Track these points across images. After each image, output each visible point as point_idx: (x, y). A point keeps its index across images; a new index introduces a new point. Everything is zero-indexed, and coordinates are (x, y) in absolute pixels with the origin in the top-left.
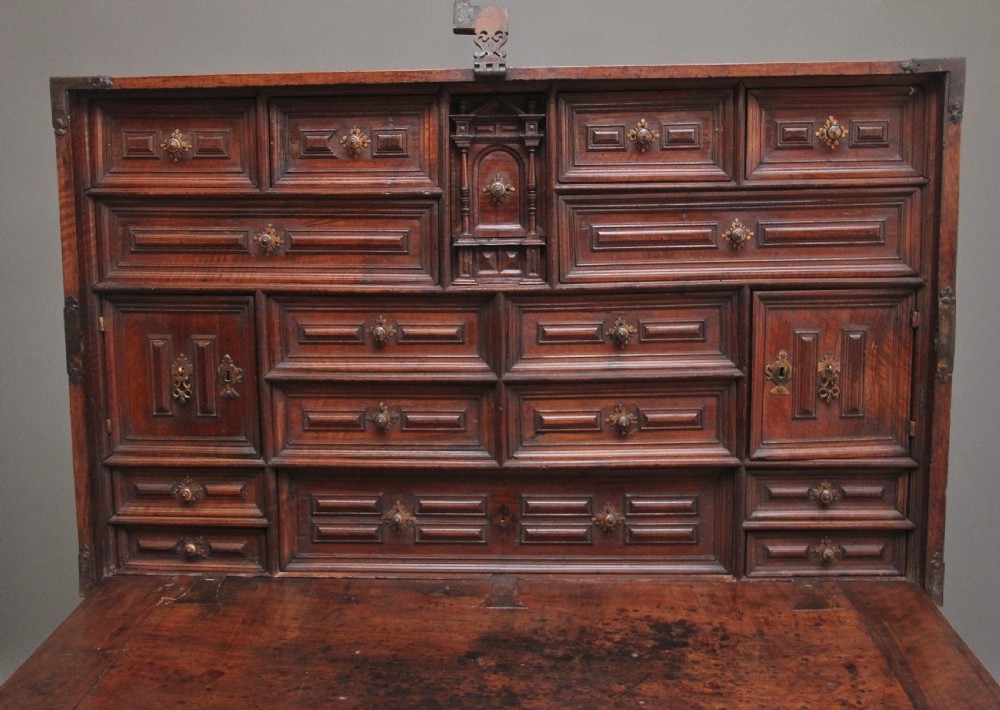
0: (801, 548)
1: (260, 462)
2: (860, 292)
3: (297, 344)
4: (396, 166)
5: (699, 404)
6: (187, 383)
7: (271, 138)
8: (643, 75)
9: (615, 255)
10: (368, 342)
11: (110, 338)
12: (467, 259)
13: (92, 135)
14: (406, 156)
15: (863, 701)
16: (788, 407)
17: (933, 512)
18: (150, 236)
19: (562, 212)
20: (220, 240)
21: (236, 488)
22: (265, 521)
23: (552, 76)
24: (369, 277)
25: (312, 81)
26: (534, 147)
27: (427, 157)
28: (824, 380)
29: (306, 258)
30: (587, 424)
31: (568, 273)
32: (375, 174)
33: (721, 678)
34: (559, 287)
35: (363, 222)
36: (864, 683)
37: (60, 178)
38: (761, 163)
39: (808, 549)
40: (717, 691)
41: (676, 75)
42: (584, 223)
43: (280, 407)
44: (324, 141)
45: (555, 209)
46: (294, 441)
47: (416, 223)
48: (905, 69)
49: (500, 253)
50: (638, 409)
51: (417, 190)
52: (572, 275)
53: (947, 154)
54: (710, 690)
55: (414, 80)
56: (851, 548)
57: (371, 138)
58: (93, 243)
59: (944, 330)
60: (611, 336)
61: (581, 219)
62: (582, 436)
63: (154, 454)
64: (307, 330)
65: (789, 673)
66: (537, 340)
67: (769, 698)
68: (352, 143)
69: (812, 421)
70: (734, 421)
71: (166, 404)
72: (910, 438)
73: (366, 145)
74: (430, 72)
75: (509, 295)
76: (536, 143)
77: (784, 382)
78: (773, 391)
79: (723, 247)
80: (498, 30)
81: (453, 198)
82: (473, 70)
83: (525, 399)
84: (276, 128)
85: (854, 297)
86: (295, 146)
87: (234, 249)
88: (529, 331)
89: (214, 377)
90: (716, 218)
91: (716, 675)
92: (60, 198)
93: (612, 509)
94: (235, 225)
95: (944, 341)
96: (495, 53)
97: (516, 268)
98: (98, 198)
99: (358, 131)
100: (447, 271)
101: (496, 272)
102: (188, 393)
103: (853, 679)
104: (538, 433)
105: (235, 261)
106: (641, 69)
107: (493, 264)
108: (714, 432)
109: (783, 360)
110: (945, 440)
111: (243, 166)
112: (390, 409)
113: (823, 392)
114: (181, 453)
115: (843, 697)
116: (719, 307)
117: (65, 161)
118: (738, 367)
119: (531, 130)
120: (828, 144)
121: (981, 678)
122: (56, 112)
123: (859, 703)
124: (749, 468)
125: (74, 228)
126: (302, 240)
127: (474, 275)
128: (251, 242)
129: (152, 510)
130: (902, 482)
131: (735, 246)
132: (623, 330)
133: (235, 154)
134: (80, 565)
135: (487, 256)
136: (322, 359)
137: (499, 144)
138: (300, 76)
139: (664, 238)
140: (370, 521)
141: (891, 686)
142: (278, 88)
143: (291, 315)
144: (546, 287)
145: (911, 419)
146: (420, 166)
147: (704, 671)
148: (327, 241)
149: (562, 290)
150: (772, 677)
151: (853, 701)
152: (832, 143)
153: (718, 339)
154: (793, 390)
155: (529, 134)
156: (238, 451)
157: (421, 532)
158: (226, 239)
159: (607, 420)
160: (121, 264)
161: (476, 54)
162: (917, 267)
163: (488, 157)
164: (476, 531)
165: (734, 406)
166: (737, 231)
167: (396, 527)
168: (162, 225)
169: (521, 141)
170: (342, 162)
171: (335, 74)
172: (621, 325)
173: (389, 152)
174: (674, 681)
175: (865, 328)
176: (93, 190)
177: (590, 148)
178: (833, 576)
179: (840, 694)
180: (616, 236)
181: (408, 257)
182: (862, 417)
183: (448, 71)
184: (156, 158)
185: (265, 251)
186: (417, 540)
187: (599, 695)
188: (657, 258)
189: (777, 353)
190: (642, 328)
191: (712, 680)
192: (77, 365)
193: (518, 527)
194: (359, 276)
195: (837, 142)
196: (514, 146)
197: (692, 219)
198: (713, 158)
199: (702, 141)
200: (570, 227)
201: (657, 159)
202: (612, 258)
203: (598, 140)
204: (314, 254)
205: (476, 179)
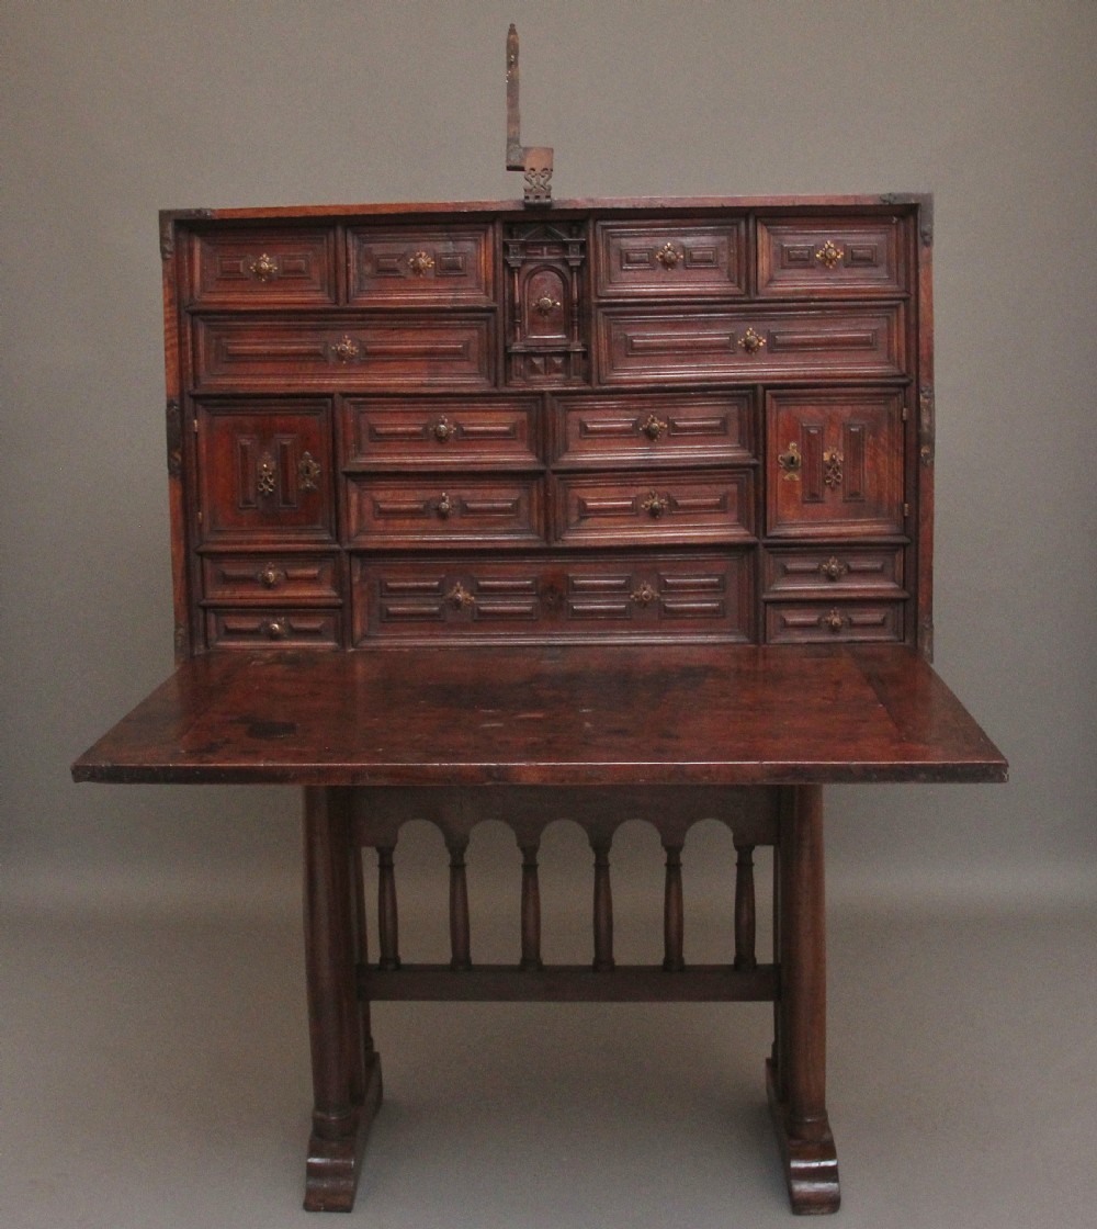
0: (813, 619)
1: (337, 546)
2: (857, 390)
3: (368, 442)
4: (456, 284)
5: (722, 489)
6: (271, 477)
7: (347, 260)
9: (647, 359)
10: (432, 439)
11: (202, 438)
12: (520, 364)
13: (191, 259)
14: (465, 275)
16: (799, 492)
17: (922, 579)
18: (240, 347)
19: (600, 325)
20: (301, 350)
21: (312, 572)
22: (340, 601)
23: (590, 206)
24: (433, 380)
25: (384, 211)
26: (577, 267)
27: (483, 277)
28: (830, 468)
29: (379, 365)
30: (624, 508)
31: (606, 375)
32: (438, 291)
34: (598, 388)
37: (165, 296)
38: (770, 281)
39: (819, 620)
42: (620, 332)
43: (354, 497)
44: (394, 262)
45: (594, 320)
46: (366, 529)
47: (475, 333)
48: (884, 201)
49: (548, 359)
50: (669, 495)
51: (474, 305)
52: (609, 377)
53: (922, 271)
56: (858, 618)
57: (435, 260)
58: (190, 353)
59: (925, 420)
60: (644, 430)
61: (617, 329)
62: (618, 520)
63: (241, 543)
64: (377, 429)
66: (581, 435)
68: (418, 265)
69: (820, 505)
70: (752, 505)
71: (251, 496)
72: (905, 518)
73: (430, 266)
74: (486, 203)
75: (554, 393)
76: (578, 263)
77: (795, 469)
78: (787, 477)
79: (739, 352)
80: (544, 167)
81: (506, 311)
82: (524, 201)
83: (570, 487)
84: (353, 254)
85: (853, 394)
86: (368, 267)
87: (314, 358)
88: (574, 428)
89: (295, 473)
90: (732, 328)
92: (165, 313)
93: (649, 587)
94: (315, 337)
95: (926, 430)
96: (542, 186)
97: (561, 372)
98: (194, 314)
99: (424, 254)
100: (501, 375)
102: (271, 487)
104: (582, 517)
105: (316, 368)
107: (542, 370)
108: (735, 516)
109: (794, 450)
110: (930, 515)
111: (322, 285)
112: (451, 498)
113: (829, 478)
114: (265, 540)
116: (737, 404)
117: (169, 282)
118: (756, 457)
119: (574, 252)
120: (826, 264)
122: (163, 239)
124: (766, 546)
125: (176, 340)
126: (375, 349)
127: (525, 378)
128: (329, 352)
129: (238, 594)
130: (899, 557)
131: (750, 351)
132: (654, 425)
133: (316, 277)
134: (176, 641)
135: (537, 362)
136: (390, 454)
137: (546, 265)
138: (375, 206)
140: (432, 601)
142: (356, 216)
143: (364, 415)
144: (587, 387)
145: (905, 502)
146: (477, 284)
148: (397, 349)
149: (601, 390)
152: (830, 263)
153: (737, 433)
154: (803, 478)
155: (572, 256)
156: (316, 538)
157: (479, 610)
158: (307, 350)
159: (642, 505)
160: (215, 372)
161: (526, 188)
162: (904, 369)
163: (537, 276)
164: (528, 608)
165: (752, 490)
166: (751, 338)
167: (457, 604)
168: (252, 338)
169: (565, 262)
170: (410, 281)
171: (405, 205)
172: (653, 421)
173: (451, 272)
175: (864, 422)
176: (190, 308)
177: (624, 267)
178: (841, 642)
180: (648, 343)
181: (467, 363)
182: (863, 501)
184: (246, 279)
185: (343, 358)
186: (476, 618)
189: (788, 444)
190: (671, 424)
192: (177, 460)
193: (565, 605)
194: (426, 380)
195: (834, 263)
196: (559, 266)
197: (712, 328)
198: (729, 276)
199: (719, 261)
200: (607, 335)
201: (682, 276)
202: (644, 363)
203: (631, 261)
204: (385, 362)
205: (526, 295)
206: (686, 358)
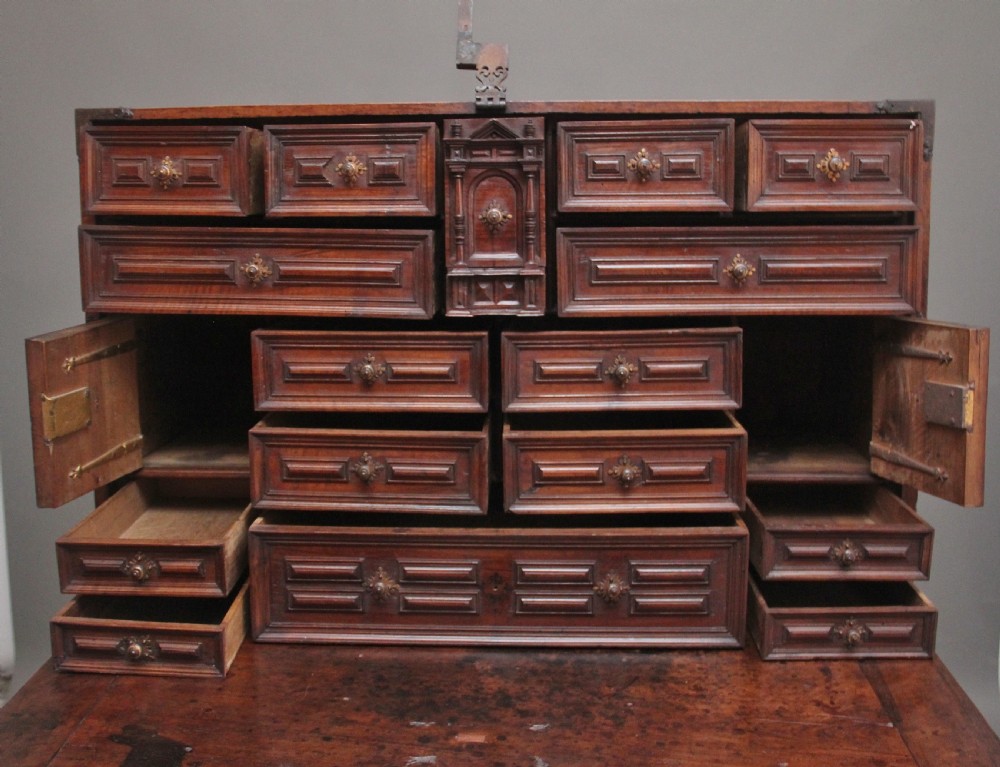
0: (825, 629)
3: (281, 382)
4: (392, 194)
8: (636, 110)
9: (614, 289)
10: (357, 381)
12: (462, 290)
14: (403, 185)
15: (835, 702)
18: (132, 265)
19: (560, 245)
20: (204, 270)
23: (550, 110)
24: (360, 310)
26: (533, 173)
27: (424, 186)
29: (295, 290)
30: (589, 475)
31: (565, 307)
32: (372, 202)
33: (704, 681)
35: (354, 252)
36: (837, 684)
38: (762, 195)
40: (700, 693)
42: (583, 256)
43: (257, 456)
44: (319, 168)
46: (272, 491)
47: (410, 254)
48: (880, 109)
49: (497, 284)
50: (643, 462)
52: (570, 309)
54: (694, 693)
55: (418, 112)
57: (367, 166)
60: (611, 375)
61: (580, 252)
62: (582, 489)
64: (291, 368)
65: (768, 675)
66: (534, 378)
67: (749, 699)
68: (348, 171)
73: (362, 173)
74: (434, 105)
76: (535, 168)
79: (724, 283)
80: (499, 65)
82: (475, 104)
83: (522, 450)
84: (270, 157)
86: (290, 174)
87: (219, 279)
88: (526, 371)
90: (717, 253)
91: (699, 678)
93: (616, 578)
94: (221, 254)
96: (496, 87)
97: (513, 299)
99: (354, 158)
103: (827, 681)
104: (536, 486)
105: (221, 291)
107: (489, 294)
108: (722, 487)
111: (233, 195)
112: (375, 459)
115: (817, 698)
116: (723, 346)
119: (530, 154)
120: (830, 176)
121: (944, 678)
123: (832, 703)
126: (291, 271)
127: (469, 307)
128: (237, 272)
131: (736, 283)
132: (623, 369)
133: (225, 181)
135: (483, 286)
136: (308, 398)
137: (496, 169)
139: (665, 273)
140: (349, 589)
141: (862, 687)
143: (275, 352)
146: (417, 194)
147: (689, 674)
148: (317, 272)
150: (752, 680)
151: (827, 702)
152: (834, 176)
153: (721, 380)
155: (527, 158)
157: (406, 601)
158: (213, 269)
159: (610, 472)
160: (104, 294)
161: (478, 88)
163: (484, 183)
164: (467, 600)
166: (739, 266)
167: (377, 595)
168: (147, 254)
169: (519, 166)
170: (338, 190)
172: (621, 363)
173: (386, 180)
174: (661, 684)
177: (590, 177)
179: (815, 694)
180: (615, 270)
181: (400, 290)
183: (452, 104)
184: (146, 186)
185: (252, 282)
186: (401, 610)
187: (588, 698)
188: (656, 292)
190: (642, 366)
191: (696, 682)
193: (512, 597)
194: (349, 309)
195: (838, 175)
196: (511, 171)
197: (693, 254)
198: (714, 189)
199: (703, 171)
200: (568, 260)
201: (658, 189)
202: (611, 293)
203: (598, 170)
204: (303, 286)
205: (471, 206)
206: (661, 289)
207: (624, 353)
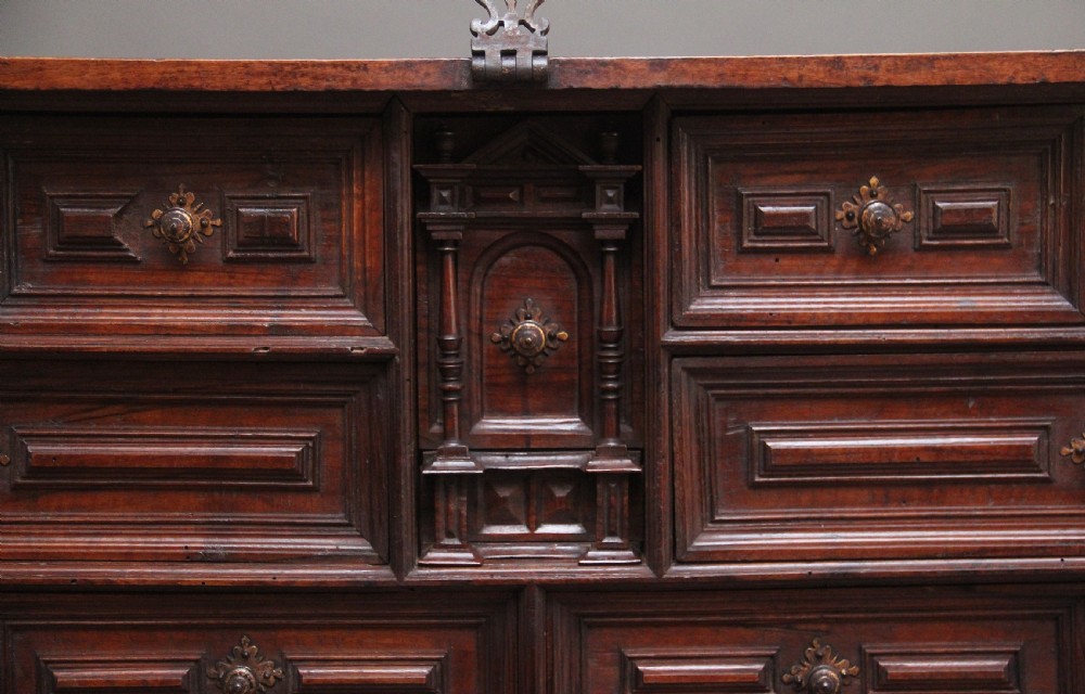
4: (282, 283)
8: (882, 79)
9: (805, 496)
12: (455, 503)
14: (308, 261)
19: (681, 396)
23: (659, 80)
24: (219, 544)
25: (67, 81)
26: (615, 242)
27: (357, 264)
31: (693, 538)
32: (233, 301)
34: (673, 571)
41: (960, 77)
42: (732, 419)
44: (104, 220)
45: (664, 387)
47: (337, 417)
49: (535, 488)
51: (334, 342)
52: (704, 542)
55: (323, 85)
57: (222, 215)
61: (726, 410)
64: (59, 674)
68: (174, 231)
73: (210, 231)
74: (364, 67)
75: (556, 591)
76: (619, 233)
79: (1062, 477)
81: (422, 358)
82: (469, 63)
88: (601, 673)
96: (522, 22)
97: (571, 522)
99: (191, 197)
100: (407, 534)
101: (521, 530)
106: (873, 62)
107: (517, 511)
119: (610, 201)
126: (54, 456)
127: (471, 539)
132: (825, 673)
135: (504, 493)
137: (533, 232)
139: (924, 458)
143: (18, 637)
144: (643, 572)
146: (341, 283)
149: (681, 581)
155: (606, 210)
161: (477, 25)
163: (505, 260)
169: (586, 226)
170: (151, 271)
171: (127, 66)
172: (819, 659)
173: (267, 249)
177: (746, 244)
180: (808, 452)
181: (315, 497)
183: (409, 65)
188: (905, 501)
194: (197, 543)
196: (569, 236)
197: (989, 414)
198: (1040, 268)
199: (1015, 227)
200: (699, 430)
201: (909, 269)
202: (798, 504)
203: (768, 226)
204: (85, 489)
205: (475, 313)
206: (915, 492)
207: (827, 632)
